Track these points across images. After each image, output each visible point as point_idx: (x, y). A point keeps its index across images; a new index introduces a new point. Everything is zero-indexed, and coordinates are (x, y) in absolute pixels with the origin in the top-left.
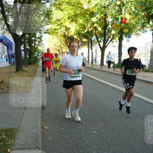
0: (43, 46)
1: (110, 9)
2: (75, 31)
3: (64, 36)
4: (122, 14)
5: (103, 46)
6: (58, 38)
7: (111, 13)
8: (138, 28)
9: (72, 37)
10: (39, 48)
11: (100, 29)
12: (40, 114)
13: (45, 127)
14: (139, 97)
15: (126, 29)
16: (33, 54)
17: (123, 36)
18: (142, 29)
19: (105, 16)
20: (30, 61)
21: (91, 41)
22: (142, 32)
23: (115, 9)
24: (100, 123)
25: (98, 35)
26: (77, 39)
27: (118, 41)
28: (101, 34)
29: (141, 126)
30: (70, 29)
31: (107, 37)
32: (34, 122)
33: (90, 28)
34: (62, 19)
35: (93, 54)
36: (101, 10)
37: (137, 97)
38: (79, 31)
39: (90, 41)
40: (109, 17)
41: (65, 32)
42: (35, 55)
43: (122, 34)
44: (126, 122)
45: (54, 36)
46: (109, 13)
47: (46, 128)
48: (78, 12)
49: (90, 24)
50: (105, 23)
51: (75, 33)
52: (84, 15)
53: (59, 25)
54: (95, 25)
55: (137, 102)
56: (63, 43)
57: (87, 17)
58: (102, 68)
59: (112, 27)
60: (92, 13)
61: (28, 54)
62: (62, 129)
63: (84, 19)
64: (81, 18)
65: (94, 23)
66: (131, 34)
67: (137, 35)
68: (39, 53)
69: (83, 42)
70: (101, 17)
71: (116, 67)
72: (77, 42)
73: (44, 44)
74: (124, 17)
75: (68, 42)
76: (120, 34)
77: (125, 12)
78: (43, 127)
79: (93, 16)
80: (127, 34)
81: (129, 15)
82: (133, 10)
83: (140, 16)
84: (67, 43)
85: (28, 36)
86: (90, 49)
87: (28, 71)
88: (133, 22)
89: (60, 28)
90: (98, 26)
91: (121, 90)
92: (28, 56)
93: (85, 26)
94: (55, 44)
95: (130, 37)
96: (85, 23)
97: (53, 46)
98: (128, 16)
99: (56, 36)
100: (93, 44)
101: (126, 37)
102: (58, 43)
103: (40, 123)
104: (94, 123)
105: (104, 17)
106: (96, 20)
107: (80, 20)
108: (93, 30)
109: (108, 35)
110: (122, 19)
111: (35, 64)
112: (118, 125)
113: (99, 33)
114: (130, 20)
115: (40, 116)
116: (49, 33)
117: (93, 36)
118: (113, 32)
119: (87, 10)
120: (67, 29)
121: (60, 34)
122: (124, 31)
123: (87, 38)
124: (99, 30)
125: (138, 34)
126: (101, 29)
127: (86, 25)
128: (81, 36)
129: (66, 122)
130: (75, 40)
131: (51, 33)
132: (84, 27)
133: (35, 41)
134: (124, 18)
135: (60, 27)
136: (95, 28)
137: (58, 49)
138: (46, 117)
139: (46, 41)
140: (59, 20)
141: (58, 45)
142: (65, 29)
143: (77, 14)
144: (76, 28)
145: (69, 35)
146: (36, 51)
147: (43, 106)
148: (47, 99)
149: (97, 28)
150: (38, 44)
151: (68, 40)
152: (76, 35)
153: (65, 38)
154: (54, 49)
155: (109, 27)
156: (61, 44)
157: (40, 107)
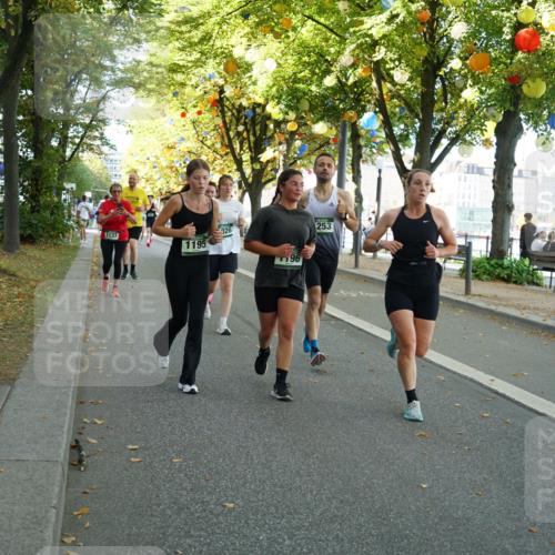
0: (105, 149)
2: (275, 79)
3: (219, 103)
4: (520, 1)
5: (417, 165)
6: (188, 115)
9: (258, 110)
10: (87, 163)
11: (401, 75)
12: (56, 491)
15: (538, 80)
16: (50, 189)
17: (522, 116)
19: (433, 12)
20: (31, 225)
21: (356, 136)
25: (393, 106)
26: (285, 121)
27: (494, 140)
28: (408, 105)
30: (248, 67)
31: (437, 116)
33: (354, 66)
34: (209, 15)
35: (365, 204)
38: (295, 82)
39: (349, 134)
40: (450, 17)
41: (221, 82)
42: (65, 196)
43: (515, 105)
45: (168, 101)
49: (353, 46)
50: (432, 46)
51: (274, 89)
53: (192, 45)
54: (381, 53)
56: (209, 143)
57: (338, 12)
59: (466, 66)
61: (25, 190)
63: (322, 20)
64: (310, 17)
65: (375, 43)
68: (82, 185)
69: (313, 137)
70: (410, 13)
71: (478, 277)
72: (282, 139)
73: (111, 143)
74: (531, 20)
75: (239, 134)
76: (508, 106)
79: (371, 7)
80: (539, 104)
84: (230, 140)
85: (30, 92)
86: (349, 176)
87: (18, 273)
89: (198, 63)
90: (393, 61)
91: (497, 393)
92: (21, 198)
93: (329, 58)
94: (171, 142)
96: (327, 40)
97: (159, 153)
98: (547, 17)
99: (175, 102)
100: (366, 151)
101: (536, 125)
102: (183, 139)
103: (49, 534)
104: (337, 548)
105: (428, 13)
106: (387, 29)
107: (303, 24)
108: (368, 80)
109: (442, 110)
110: (519, 26)
113: (399, 97)
115: (55, 502)
116: (137, 87)
117: (364, 107)
118: (470, 95)
120: (236, 68)
121: (199, 92)
122: (524, 88)
123: (338, 120)
124: (396, 79)
126: (407, 75)
127: (332, 50)
128: (305, 105)
129: (192, 536)
130: (271, 126)
131: (149, 86)
132: (322, 64)
134: (526, 26)
135: (196, 55)
136: (380, 71)
138: (86, 510)
139: (123, 129)
140: (193, 22)
141: (183, 147)
142: (222, 67)
144: (279, 65)
145: (245, 103)
146: (69, 175)
147: (75, 451)
148: (100, 418)
149: (387, 66)
150: (82, 139)
151: (237, 125)
152: (278, 103)
153: (224, 117)
154: (162, 169)
155: (451, 69)
156: (200, 144)
157: (62, 455)
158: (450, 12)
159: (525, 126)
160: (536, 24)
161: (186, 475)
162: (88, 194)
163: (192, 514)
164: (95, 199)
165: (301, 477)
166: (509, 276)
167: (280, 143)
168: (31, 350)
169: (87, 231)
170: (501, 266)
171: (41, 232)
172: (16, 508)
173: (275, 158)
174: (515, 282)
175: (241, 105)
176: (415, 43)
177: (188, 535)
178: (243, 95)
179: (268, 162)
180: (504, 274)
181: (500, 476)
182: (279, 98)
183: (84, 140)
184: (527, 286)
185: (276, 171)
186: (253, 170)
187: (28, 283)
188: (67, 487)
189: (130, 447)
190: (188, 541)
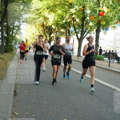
0: (21, 34)
1: (88, 2)
2: (54, 21)
3: (43, 25)
4: (100, 7)
5: (81, 37)
6: (37, 28)
7: (90, 5)
8: (115, 21)
9: (50, 27)
10: (17, 37)
11: (78, 20)
12: (11, 100)
13: (15, 112)
14: (112, 88)
15: (104, 21)
16: (10, 42)
17: (101, 28)
18: (118, 22)
19: (84, 8)
20: (6, 49)
21: (69, 32)
22: (118, 25)
23: (93, 2)
24: (71, 112)
25: (76, 26)
26: (55, 29)
27: (95, 33)
28: (79, 26)
29: (112, 115)
30: (48, 19)
31: (84, 28)
32: (4, 108)
33: (69, 18)
34: (41, 8)
36: (79, 2)
37: (111, 88)
38: (57, 21)
39: (68, 31)
41: (43, 21)
42: (13, 43)
44: (97, 111)
45: (33, 25)
46: (87, 5)
47: (16, 114)
48: (57, 2)
49: (68, 15)
50: (84, 15)
51: (53, 23)
52: (63, 6)
53: (37, 14)
54: (74, 16)
55: (110, 93)
56: (41, 33)
57: (66, 8)
58: (78, 59)
59: (90, 19)
60: (71, 4)
61: (5, 42)
62: (32, 115)
63: (63, 10)
64: (60, 9)
65: (73, 14)
66: (108, 27)
67: (113, 28)
68: (16, 41)
69: (61, 32)
70: (79, 8)
72: (55, 32)
73: (22, 33)
75: (46, 31)
76: (98, 26)
77: (103, 5)
78: (13, 113)
79: (72, 7)
80: (104, 26)
81: (107, 8)
82: (110, 3)
83: (117, 9)
84: (45, 32)
85: (6, 23)
87: (4, 58)
88: (111, 15)
89: (39, 18)
90: (76, 17)
92: (5, 44)
93: (64, 17)
94: (33, 33)
95: (107, 29)
96: (63, 13)
97: (31, 35)
98: (105, 9)
100: (71, 35)
101: (103, 30)
102: (36, 32)
103: (10, 108)
104: (65, 111)
106: (75, 11)
107: (59, 10)
108: (71, 21)
109: (86, 27)
110: (100, 11)
111: (12, 52)
112: (89, 113)
113: (77, 24)
114: (108, 13)
115: (11, 102)
116: (27, 22)
117: (71, 26)
118: (91, 24)
119: (66, 1)
120: (46, 19)
121: (39, 23)
122: (101, 23)
123: (66, 28)
124: (77, 21)
125: (115, 27)
126: (79, 20)
127: (65, 15)
128: (59, 26)
129: (37, 109)
130: (53, 30)
131: (29, 22)
132: (62, 18)
133: (13, 29)
134: (101, 11)
135: (38, 16)
136: (74, 19)
137: (36, 38)
138: (17, 104)
139: (24, 30)
140: (38, 10)
141: (36, 34)
142: (43, 18)
143: (56, 5)
144: (54, 18)
145: (48, 25)
146: (14, 39)
147: (15, 93)
148: (20, 86)
149: (75, 18)
150: (16, 32)
151: (46, 30)
152: (54, 25)
153: (44, 28)
154: (32, 38)
155: (87, 19)
156: (39, 33)
157: (12, 93)
158: (87, 8)
159: (101, 30)
160: (103, 11)
161: (36, 97)
162: (17, 43)
163: (37, 105)
164: (19, 44)
165: (58, 97)
166: (98, 59)
167: (54, 33)
168: (6, 73)
169: (17, 50)
170: (97, 57)
171: (8, 50)
172: (4, 103)
173: (53, 36)
174: (100, 60)
175: (47, 26)
176: (80, 14)
177: (37, 108)
178: (47, 24)
179: (52, 37)
180: (97, 58)
181: (96, 97)
182: (54, 24)
183: (17, 33)
184: (102, 61)
185: (54, 38)
186: (49, 38)
187: (6, 60)
188: (14, 99)
189: (26, 92)
190: (37, 110)
